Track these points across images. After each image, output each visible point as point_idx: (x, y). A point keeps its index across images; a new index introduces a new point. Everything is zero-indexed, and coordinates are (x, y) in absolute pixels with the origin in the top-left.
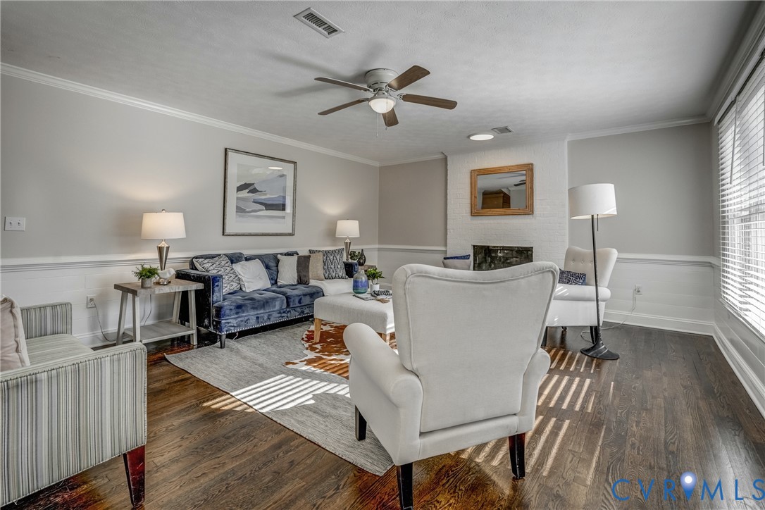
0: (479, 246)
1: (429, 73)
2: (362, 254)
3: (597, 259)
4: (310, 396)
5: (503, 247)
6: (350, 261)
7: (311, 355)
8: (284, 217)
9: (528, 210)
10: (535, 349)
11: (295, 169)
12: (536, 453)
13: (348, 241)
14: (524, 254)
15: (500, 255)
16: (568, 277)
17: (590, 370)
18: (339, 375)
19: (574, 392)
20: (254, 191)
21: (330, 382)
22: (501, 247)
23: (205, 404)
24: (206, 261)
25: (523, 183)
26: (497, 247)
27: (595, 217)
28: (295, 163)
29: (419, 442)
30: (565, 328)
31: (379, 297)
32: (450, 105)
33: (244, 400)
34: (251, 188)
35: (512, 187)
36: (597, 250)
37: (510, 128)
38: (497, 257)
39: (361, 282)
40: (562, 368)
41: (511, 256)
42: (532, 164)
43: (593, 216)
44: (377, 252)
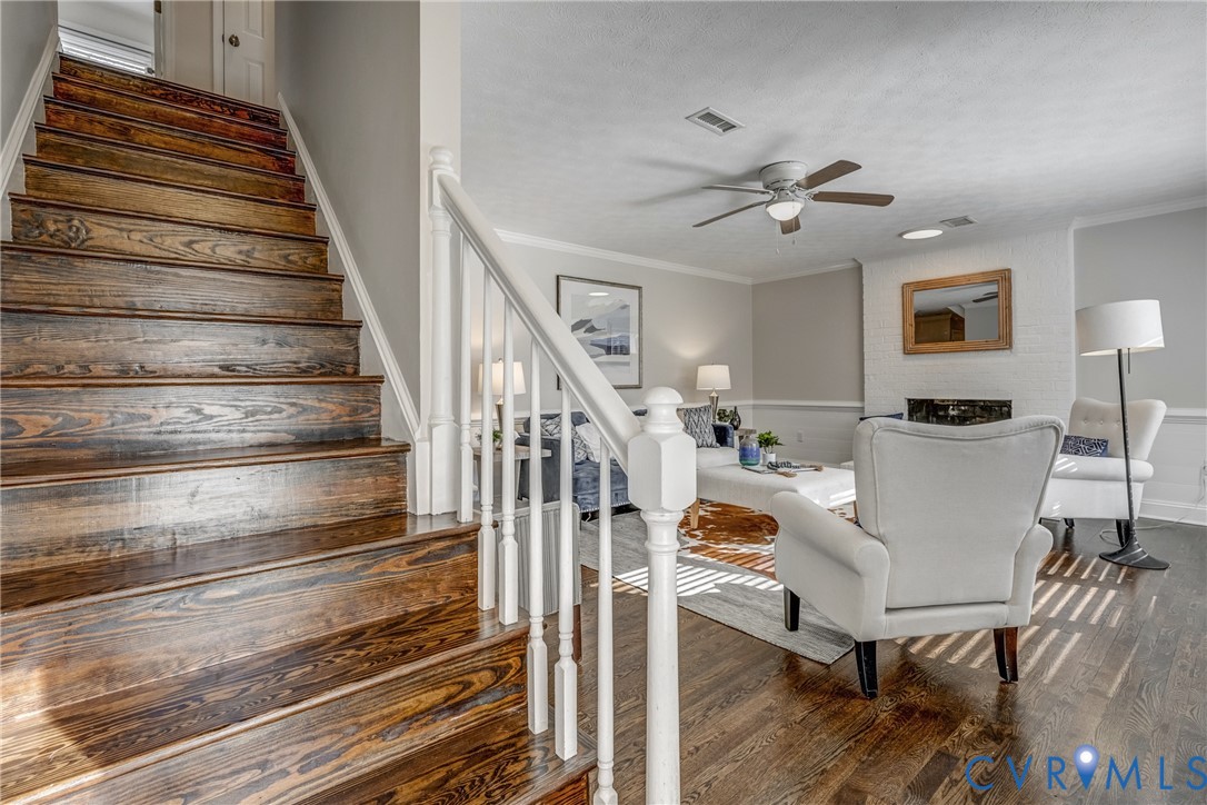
0: (917, 400)
1: (860, 167)
2: (735, 412)
3: (1127, 417)
4: (712, 585)
5: (959, 401)
6: (718, 423)
7: (694, 543)
8: (627, 364)
9: (1004, 340)
10: (1031, 524)
11: (640, 296)
12: (1032, 662)
13: (714, 394)
14: (997, 410)
15: (952, 413)
16: (1076, 445)
17: (1116, 580)
18: (739, 565)
19: (1089, 604)
20: (592, 329)
21: (731, 572)
22: (954, 401)
23: (592, 586)
24: (548, 423)
25: (994, 296)
26: (948, 401)
27: (1125, 351)
28: (639, 288)
29: (884, 618)
30: (1070, 523)
31: (780, 470)
32: (884, 200)
33: (636, 584)
34: (588, 326)
35: (967, 302)
36: (1127, 403)
37: (971, 218)
38: (947, 416)
39: (752, 450)
40: (1067, 574)
41: (971, 415)
42: (1009, 270)
43: (1120, 351)
44: (751, 411)
